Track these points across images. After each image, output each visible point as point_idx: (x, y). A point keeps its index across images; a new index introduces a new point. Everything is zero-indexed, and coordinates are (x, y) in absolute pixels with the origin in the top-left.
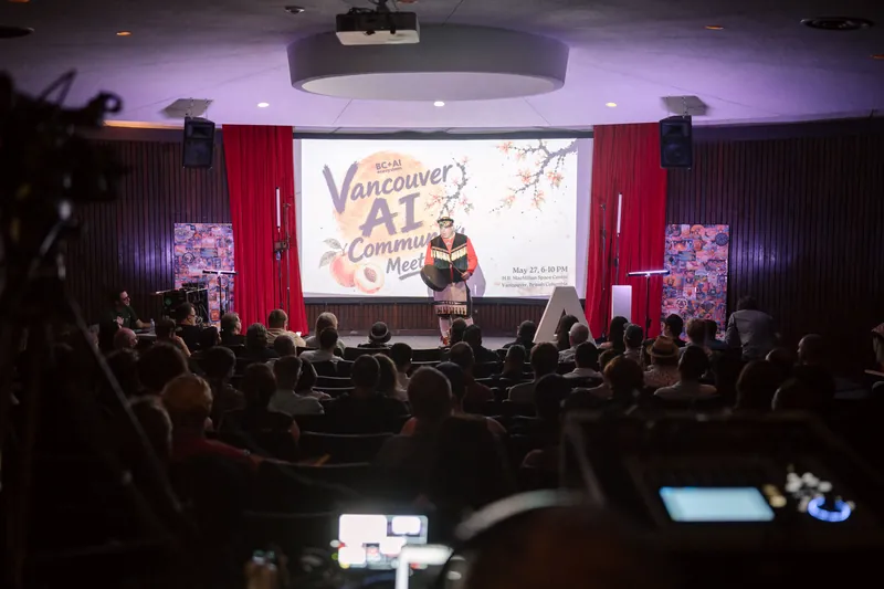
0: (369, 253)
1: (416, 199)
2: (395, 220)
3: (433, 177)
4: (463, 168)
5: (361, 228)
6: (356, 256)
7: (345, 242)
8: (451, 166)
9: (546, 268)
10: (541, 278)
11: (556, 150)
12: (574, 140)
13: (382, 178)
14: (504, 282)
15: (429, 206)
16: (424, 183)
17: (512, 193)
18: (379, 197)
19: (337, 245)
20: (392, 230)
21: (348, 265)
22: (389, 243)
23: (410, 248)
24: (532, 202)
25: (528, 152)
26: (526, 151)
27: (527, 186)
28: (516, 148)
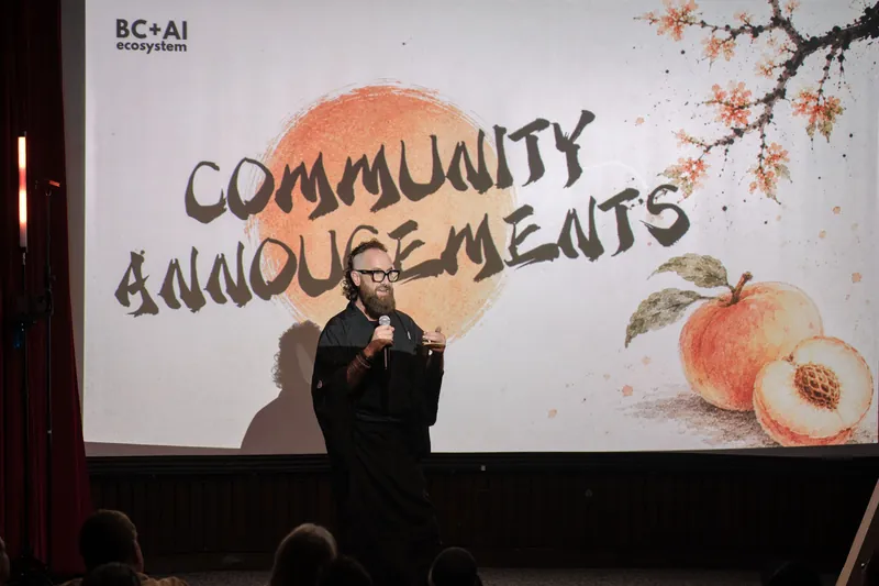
12: (871, 3)
24: (754, 178)
25: (739, 36)
26: (734, 34)
27: (739, 132)
28: (703, 24)
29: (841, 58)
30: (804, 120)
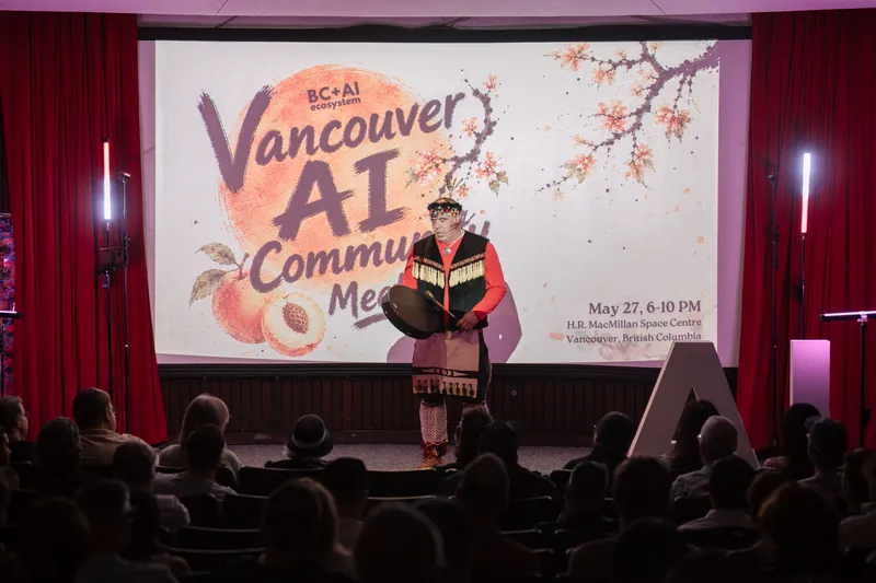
0: (292, 272)
1: (391, 164)
2: (347, 206)
3: (425, 117)
4: (486, 100)
5: (277, 221)
6: (266, 278)
7: (244, 249)
8: (461, 96)
9: (658, 304)
10: (646, 325)
11: (675, 64)
12: (712, 43)
13: (319, 119)
14: (571, 332)
15: (417, 176)
16: (405, 130)
17: (587, 151)
18: (313, 158)
19: (227, 256)
20: (340, 227)
21: (251, 298)
22: (335, 253)
23: (377, 263)
24: (628, 169)
25: (619, 68)
26: (615, 66)
27: (617, 136)
28: (593, 59)
29: (690, 83)
30: (664, 127)
